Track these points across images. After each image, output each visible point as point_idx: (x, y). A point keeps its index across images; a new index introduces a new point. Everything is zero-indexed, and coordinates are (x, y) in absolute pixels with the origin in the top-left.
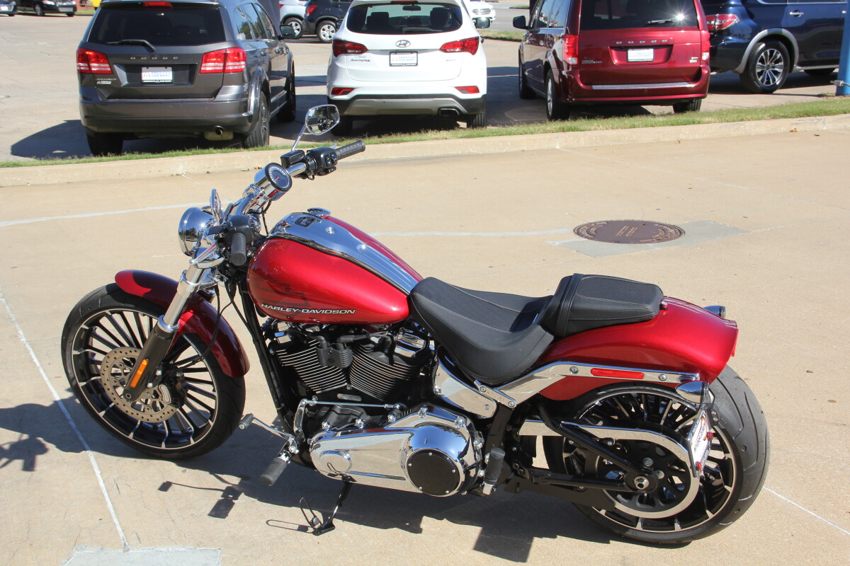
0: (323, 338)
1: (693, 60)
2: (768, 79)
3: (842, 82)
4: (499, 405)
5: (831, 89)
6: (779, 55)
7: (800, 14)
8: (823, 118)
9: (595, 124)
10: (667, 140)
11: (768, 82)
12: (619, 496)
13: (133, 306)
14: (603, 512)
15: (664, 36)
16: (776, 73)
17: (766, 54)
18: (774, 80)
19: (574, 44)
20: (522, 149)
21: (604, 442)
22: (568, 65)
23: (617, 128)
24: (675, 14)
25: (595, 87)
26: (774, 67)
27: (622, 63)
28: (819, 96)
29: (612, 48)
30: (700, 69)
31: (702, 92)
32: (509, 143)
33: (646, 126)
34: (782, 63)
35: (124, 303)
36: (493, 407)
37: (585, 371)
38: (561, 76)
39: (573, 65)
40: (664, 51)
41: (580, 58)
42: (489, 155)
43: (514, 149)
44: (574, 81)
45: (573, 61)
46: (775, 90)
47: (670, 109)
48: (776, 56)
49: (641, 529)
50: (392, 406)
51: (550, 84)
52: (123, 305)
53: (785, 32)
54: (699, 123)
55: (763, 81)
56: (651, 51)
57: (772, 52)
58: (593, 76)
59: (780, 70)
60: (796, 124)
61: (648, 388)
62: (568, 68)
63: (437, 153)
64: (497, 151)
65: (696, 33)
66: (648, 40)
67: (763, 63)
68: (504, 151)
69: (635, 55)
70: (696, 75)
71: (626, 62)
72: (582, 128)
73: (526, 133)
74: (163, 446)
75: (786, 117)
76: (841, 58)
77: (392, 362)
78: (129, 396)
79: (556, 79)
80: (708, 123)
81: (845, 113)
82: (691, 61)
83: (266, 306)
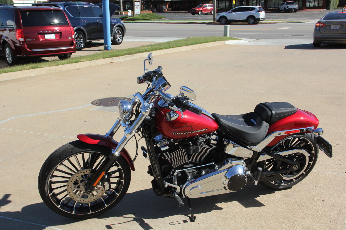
0: (191, 143)
1: (70, 38)
2: (79, 44)
3: (106, 45)
4: (254, 151)
5: (102, 48)
6: (81, 36)
7: (85, 21)
8: (119, 57)
9: (44, 65)
10: (72, 69)
11: (79, 46)
12: (283, 175)
13: (90, 150)
14: (273, 183)
15: (57, 29)
16: (81, 43)
17: (77, 36)
18: (81, 45)
19: (21, 33)
20: (19, 77)
22: (20, 42)
23: (53, 66)
24: (54, 19)
25: (34, 50)
26: (80, 41)
27: (43, 40)
28: (98, 50)
29: (38, 34)
30: (72, 42)
31: (74, 50)
32: (13, 75)
33: (63, 64)
34: (82, 39)
35: (85, 149)
36: (252, 153)
37: (283, 133)
38: (15, 46)
39: (22, 42)
40: (58, 35)
41: (25, 38)
42: (7, 81)
43: (16, 78)
44: (24, 48)
45: (22, 40)
46: (82, 49)
47: (57, 58)
48: (80, 37)
49: (284, 184)
50: (211, 164)
51: (7, 51)
52: (85, 150)
53: (82, 28)
54: (81, 62)
56: (54, 35)
57: (79, 35)
58: (32, 46)
59: (83, 42)
60: (112, 60)
61: (296, 135)
62: (20, 43)
64: (9, 79)
66: (48, 31)
67: (77, 39)
68: (12, 79)
69: (48, 37)
70: (72, 44)
71: (45, 40)
72: (40, 67)
73: (18, 71)
74: (91, 212)
75: (107, 58)
76: (104, 37)
78: (89, 191)
79: (13, 48)
80: (84, 61)
81: (124, 55)
82: (69, 39)
83: (175, 134)
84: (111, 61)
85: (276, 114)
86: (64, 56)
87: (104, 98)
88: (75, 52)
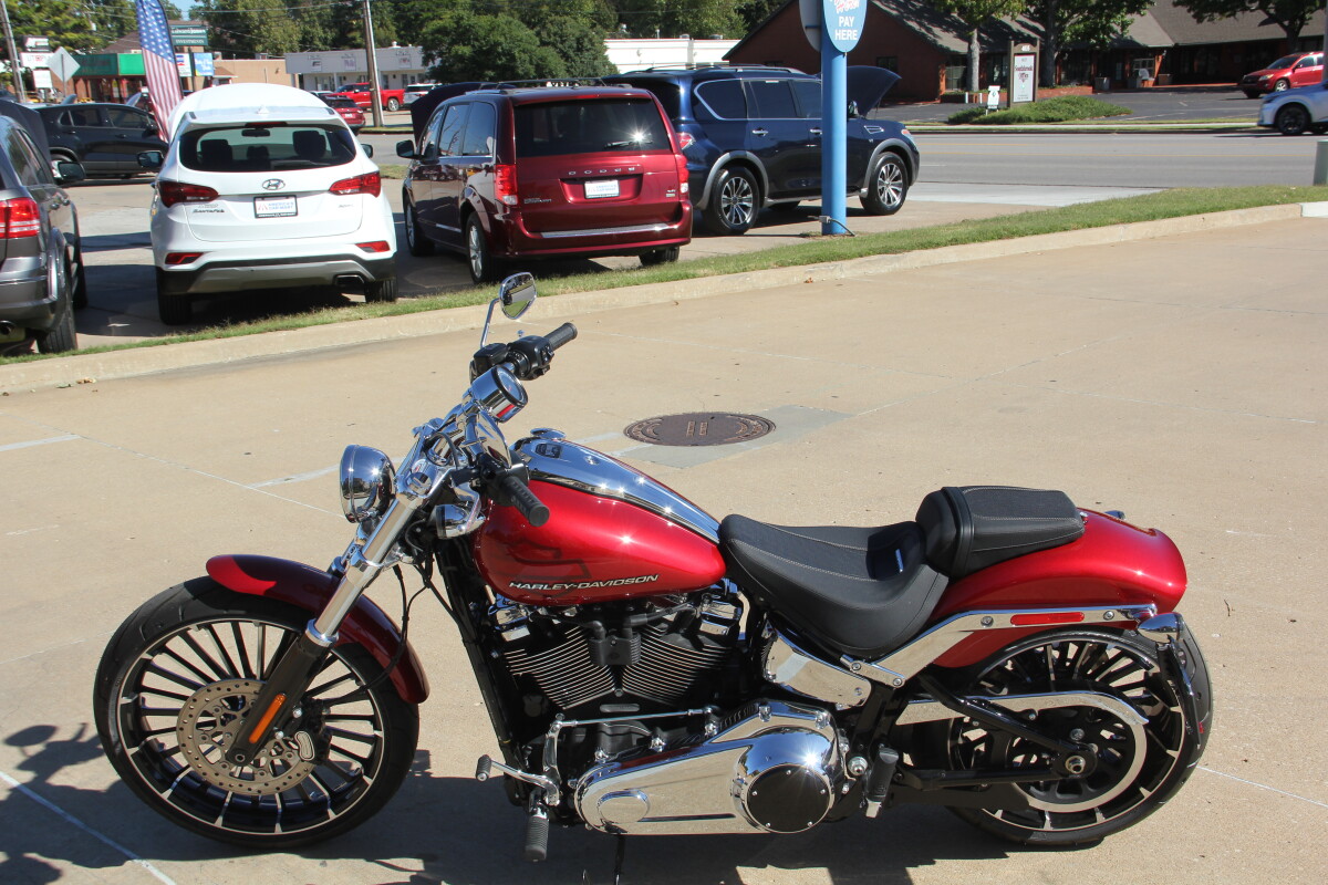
0: (599, 624)
1: (670, 194)
2: (737, 215)
3: (828, 218)
4: (874, 683)
5: (815, 226)
6: (746, 186)
7: (765, 132)
8: (839, 263)
9: (562, 285)
10: (659, 301)
11: (737, 220)
12: (1033, 789)
14: (998, 814)
15: (630, 163)
16: (745, 208)
17: (731, 184)
18: (744, 217)
19: (510, 178)
20: (471, 326)
21: (1024, 717)
22: (505, 206)
23: (591, 289)
24: (631, 132)
25: (546, 235)
26: (741, 201)
27: (579, 200)
28: (803, 236)
29: (563, 180)
30: (679, 207)
31: (684, 236)
32: (452, 320)
33: (628, 284)
34: (750, 196)
36: (867, 688)
37: (1002, 620)
38: (493, 222)
39: (511, 206)
40: (631, 182)
41: (521, 196)
42: (427, 337)
43: (459, 328)
44: (515, 228)
45: (510, 200)
46: (746, 230)
47: (636, 260)
48: (742, 187)
49: (1051, 829)
50: (700, 711)
51: (474, 234)
53: (750, 155)
54: (694, 277)
55: (731, 218)
56: (615, 183)
57: (738, 181)
58: (539, 221)
59: (750, 205)
60: (811, 272)
62: (505, 211)
63: (352, 341)
64: (437, 331)
65: (669, 158)
67: (729, 196)
68: (447, 330)
69: (594, 190)
70: (675, 213)
71: (583, 200)
73: (472, 304)
74: (278, 830)
75: (796, 264)
76: (824, 186)
77: (698, 645)
78: (240, 758)
79: (487, 226)
80: (705, 275)
81: (861, 256)
82: (668, 195)
83: (518, 586)
84: (807, 278)
85: (977, 538)
86: (656, 255)
87: (681, 413)
88: (687, 242)
